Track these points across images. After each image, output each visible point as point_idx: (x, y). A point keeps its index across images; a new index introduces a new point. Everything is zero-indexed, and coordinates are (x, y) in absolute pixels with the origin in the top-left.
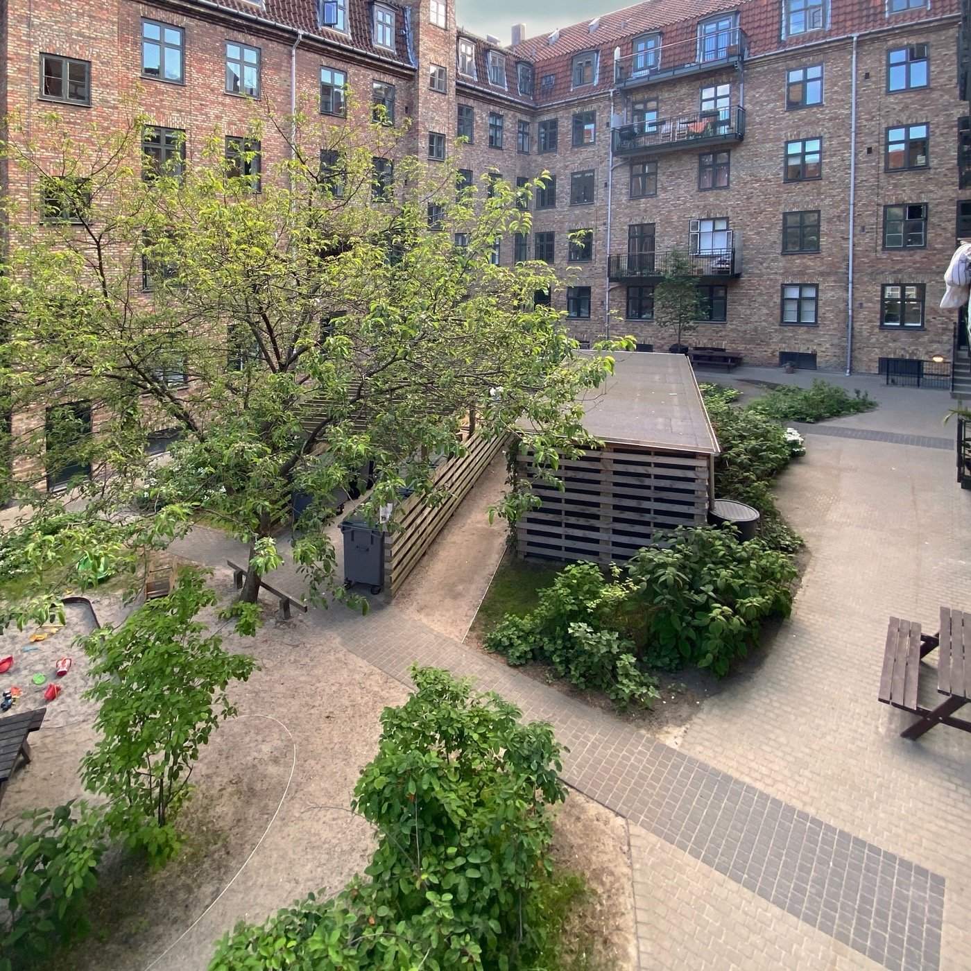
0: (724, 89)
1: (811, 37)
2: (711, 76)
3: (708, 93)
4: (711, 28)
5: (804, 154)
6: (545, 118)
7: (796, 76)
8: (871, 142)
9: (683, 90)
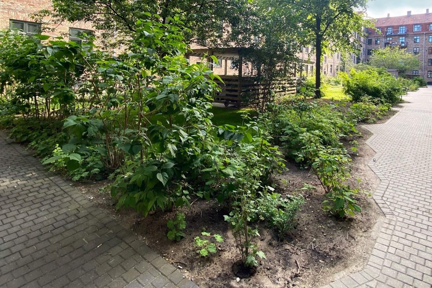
0: (404, 38)
1: (418, 32)
2: (402, 36)
3: (401, 38)
4: (402, 27)
5: (416, 50)
6: (370, 38)
7: (415, 38)
8: (426, 49)
9: (397, 37)
